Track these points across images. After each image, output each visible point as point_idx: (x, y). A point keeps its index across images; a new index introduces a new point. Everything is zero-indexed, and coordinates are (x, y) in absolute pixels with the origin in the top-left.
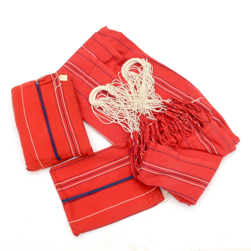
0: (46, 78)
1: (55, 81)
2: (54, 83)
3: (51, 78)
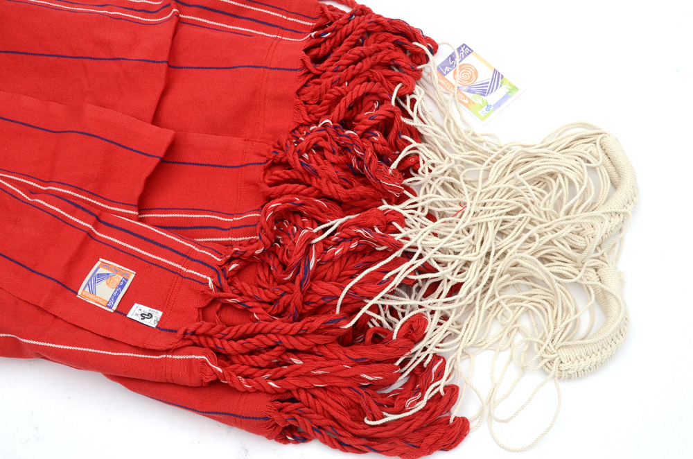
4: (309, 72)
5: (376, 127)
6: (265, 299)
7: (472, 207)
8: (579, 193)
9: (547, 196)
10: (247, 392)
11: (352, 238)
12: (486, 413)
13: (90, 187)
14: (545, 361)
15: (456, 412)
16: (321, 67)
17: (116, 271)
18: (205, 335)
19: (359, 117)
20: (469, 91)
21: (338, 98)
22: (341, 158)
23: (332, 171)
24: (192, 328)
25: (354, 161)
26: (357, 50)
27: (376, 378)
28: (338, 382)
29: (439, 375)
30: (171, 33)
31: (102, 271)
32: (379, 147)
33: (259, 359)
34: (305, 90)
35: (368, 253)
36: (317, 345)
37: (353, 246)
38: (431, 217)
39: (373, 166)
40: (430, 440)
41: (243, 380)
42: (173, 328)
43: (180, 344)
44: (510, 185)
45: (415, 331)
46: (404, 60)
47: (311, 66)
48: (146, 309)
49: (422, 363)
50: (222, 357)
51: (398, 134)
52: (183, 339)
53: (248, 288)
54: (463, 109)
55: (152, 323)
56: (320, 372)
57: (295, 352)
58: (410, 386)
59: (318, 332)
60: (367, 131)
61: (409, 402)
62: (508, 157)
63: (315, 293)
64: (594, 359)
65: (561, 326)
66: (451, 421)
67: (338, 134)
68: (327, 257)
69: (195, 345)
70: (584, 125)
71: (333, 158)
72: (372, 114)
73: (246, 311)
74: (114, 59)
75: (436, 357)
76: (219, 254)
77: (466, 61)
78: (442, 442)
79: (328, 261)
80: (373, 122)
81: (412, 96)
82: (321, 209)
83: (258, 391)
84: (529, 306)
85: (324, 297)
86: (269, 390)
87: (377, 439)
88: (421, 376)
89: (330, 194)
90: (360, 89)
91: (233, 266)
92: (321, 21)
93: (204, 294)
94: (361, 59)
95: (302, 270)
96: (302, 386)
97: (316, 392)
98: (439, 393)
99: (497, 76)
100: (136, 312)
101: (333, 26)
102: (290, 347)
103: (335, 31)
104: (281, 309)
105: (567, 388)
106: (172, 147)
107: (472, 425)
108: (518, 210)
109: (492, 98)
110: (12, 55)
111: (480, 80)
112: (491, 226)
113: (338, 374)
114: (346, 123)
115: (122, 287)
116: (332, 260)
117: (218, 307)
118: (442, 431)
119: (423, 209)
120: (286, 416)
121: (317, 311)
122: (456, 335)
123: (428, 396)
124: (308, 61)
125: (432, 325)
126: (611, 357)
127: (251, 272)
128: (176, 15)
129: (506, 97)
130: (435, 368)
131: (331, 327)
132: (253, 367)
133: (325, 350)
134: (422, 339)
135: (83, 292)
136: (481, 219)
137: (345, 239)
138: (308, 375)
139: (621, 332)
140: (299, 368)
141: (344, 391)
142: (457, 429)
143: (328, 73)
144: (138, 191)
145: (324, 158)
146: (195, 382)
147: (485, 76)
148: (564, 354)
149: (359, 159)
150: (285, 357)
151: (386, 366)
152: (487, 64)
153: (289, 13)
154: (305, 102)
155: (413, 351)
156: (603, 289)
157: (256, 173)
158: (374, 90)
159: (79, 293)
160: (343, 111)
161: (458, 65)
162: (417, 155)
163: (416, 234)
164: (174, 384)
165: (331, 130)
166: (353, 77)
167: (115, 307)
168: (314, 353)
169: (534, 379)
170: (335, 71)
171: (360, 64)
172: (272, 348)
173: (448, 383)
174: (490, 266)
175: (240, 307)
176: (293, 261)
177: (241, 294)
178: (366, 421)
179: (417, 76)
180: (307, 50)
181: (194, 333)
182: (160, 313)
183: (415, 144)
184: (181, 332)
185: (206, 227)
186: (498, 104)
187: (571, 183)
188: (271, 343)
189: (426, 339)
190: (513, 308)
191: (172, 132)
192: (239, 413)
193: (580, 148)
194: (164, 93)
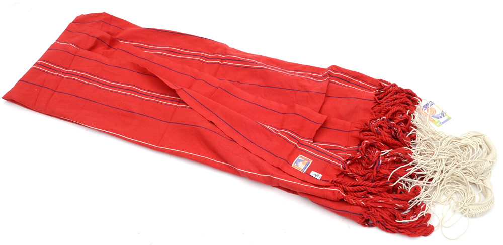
4: (377, 102)
5: (402, 121)
6: (361, 174)
7: (437, 153)
8: (476, 153)
9: (464, 153)
10: (353, 205)
11: (394, 156)
12: (440, 225)
13: (296, 132)
14: (463, 209)
15: (429, 223)
16: (381, 101)
17: (305, 159)
18: (338, 183)
19: (396, 118)
20: (433, 117)
21: (388, 111)
22: (389, 130)
23: (386, 134)
24: (335, 179)
25: (393, 133)
26: (395, 96)
27: (401, 206)
28: (387, 206)
29: (423, 209)
30: (327, 84)
31: (300, 159)
32: (403, 128)
33: (359, 194)
34: (375, 108)
35: (399, 162)
36: (379, 192)
37: (395, 159)
38: (420, 155)
39: (401, 135)
40: (420, 231)
41: (352, 200)
42: (327, 179)
43: (331, 184)
44: (451, 147)
45: (416, 191)
46: (410, 102)
47: (377, 100)
48: (317, 173)
49: (417, 205)
50: (345, 192)
51: (409, 126)
52: (331, 183)
53: (354, 170)
54: (430, 122)
55: (319, 178)
56: (381, 201)
57: (371, 194)
58: (412, 212)
59: (381, 186)
60: (399, 122)
61: (411, 218)
62: (449, 139)
63: (381, 173)
64: (482, 210)
65: (469, 198)
66: (428, 225)
67: (388, 123)
68: (385, 161)
69: (335, 186)
70: (476, 132)
71: (386, 130)
72: (400, 117)
73: (353, 178)
74: (306, 91)
75: (422, 203)
76: (343, 158)
77: (432, 106)
78: (424, 233)
79: (385, 163)
80: (401, 119)
81: (414, 114)
82: (382, 146)
83: (357, 205)
84: (458, 190)
85: (384, 174)
86: (361, 205)
87: (400, 228)
88: (416, 209)
89: (386, 141)
90: (396, 108)
91: (349, 162)
92: (379, 87)
93: (339, 170)
94: (396, 99)
95: (377, 164)
96: (373, 206)
97: (378, 209)
98: (423, 215)
99: (443, 113)
100: (313, 173)
101: (385, 88)
102: (370, 191)
103: (385, 90)
104: (367, 178)
105: (472, 220)
106: (325, 122)
107: (435, 229)
108: (453, 157)
109: (442, 120)
110: (269, 88)
111: (437, 114)
112: (443, 160)
113: (387, 203)
114: (391, 119)
115: (308, 165)
116: (387, 163)
117: (343, 175)
118: (424, 228)
119: (418, 152)
120: (367, 215)
121: (380, 180)
122: (430, 197)
123: (419, 216)
124: (376, 98)
125: (423, 190)
126: (488, 211)
127: (355, 165)
128: (329, 79)
129: (447, 120)
130: (422, 207)
131: (386, 185)
132: (356, 197)
133: (382, 194)
134: (418, 195)
135: (294, 165)
136: (439, 157)
137: (392, 156)
138: (376, 202)
139: (492, 202)
140: (372, 199)
141: (389, 209)
142: (430, 229)
143: (384, 103)
144: (313, 135)
145: (383, 130)
146: (335, 199)
147: (439, 112)
148: (471, 207)
149: (395, 132)
150: (367, 195)
151: (405, 202)
152: (440, 109)
153: (368, 83)
154: (374, 112)
155: (415, 198)
156: (485, 186)
157: (356, 134)
158: (401, 109)
159: (293, 165)
160: (390, 115)
161: (429, 107)
162: (415, 134)
163: (417, 158)
164: (326, 199)
165: (386, 121)
166: (393, 105)
167: (305, 171)
168: (378, 195)
169: (458, 216)
170: (386, 102)
171: (396, 101)
172: (362, 191)
173: (427, 212)
174: (443, 174)
175: (351, 176)
176: (374, 160)
177: (351, 172)
178: (396, 221)
179: (415, 108)
180: (376, 95)
181: (335, 181)
182: (321, 175)
183: (415, 129)
184: (331, 181)
185: (337, 150)
186: (443, 122)
187: (473, 149)
188: (363, 189)
189: (420, 195)
190: (451, 190)
191: (326, 116)
192: (350, 211)
193: (475, 139)
194: (323, 104)
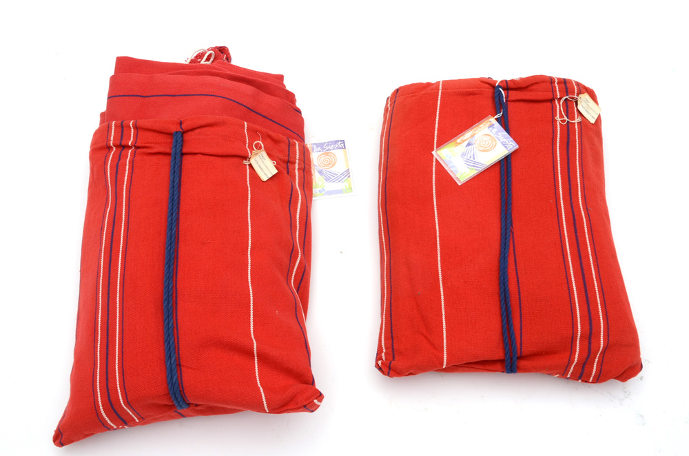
0: (537, 83)
1: (561, 104)
2: (559, 106)
3: (553, 91)
